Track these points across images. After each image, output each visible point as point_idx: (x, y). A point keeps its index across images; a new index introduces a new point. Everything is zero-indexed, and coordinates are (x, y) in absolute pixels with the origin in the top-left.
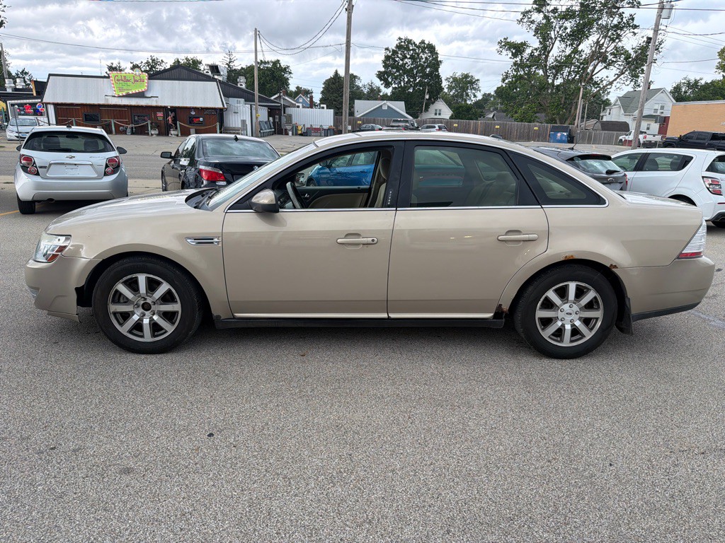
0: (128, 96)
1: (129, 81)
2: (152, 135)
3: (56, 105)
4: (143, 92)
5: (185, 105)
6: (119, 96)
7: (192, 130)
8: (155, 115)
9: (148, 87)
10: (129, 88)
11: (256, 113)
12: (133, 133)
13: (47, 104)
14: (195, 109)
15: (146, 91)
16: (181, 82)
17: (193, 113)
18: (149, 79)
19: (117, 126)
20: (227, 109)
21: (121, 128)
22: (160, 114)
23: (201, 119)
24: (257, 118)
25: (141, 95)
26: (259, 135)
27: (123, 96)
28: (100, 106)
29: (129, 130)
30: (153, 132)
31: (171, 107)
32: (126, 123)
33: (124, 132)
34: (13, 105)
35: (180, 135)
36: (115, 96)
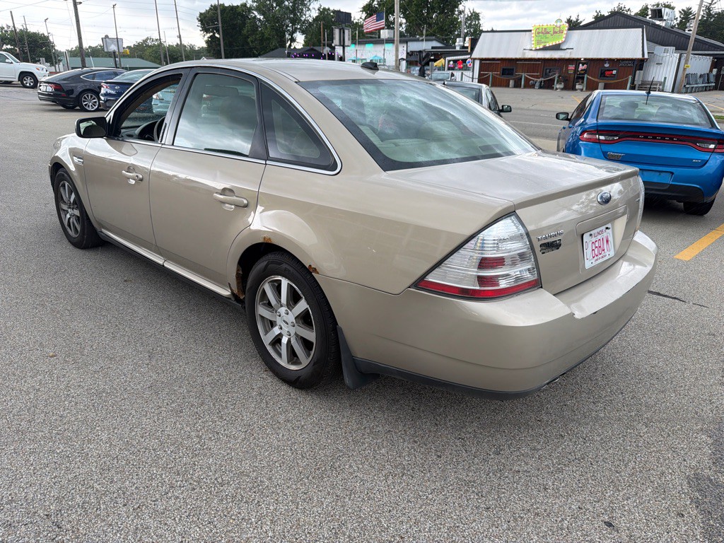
0: (545, 49)
1: (548, 33)
2: (557, 89)
3: (481, 60)
4: (559, 45)
5: (599, 57)
6: (536, 50)
7: (601, 85)
8: (567, 67)
9: (566, 38)
10: (547, 40)
11: (686, 63)
12: (541, 87)
13: (475, 59)
14: (610, 60)
15: (563, 43)
16: (601, 30)
17: (607, 65)
18: (569, 29)
19: (527, 80)
20: (647, 59)
21: (531, 82)
22: (572, 67)
23: (614, 72)
24: (684, 69)
25: (557, 47)
26: (684, 90)
27: (540, 49)
28: (517, 60)
29: (537, 84)
30: (558, 86)
31: (585, 59)
32: (537, 77)
33: (533, 86)
34: (449, 61)
35: (584, 89)
36: (531, 50)
